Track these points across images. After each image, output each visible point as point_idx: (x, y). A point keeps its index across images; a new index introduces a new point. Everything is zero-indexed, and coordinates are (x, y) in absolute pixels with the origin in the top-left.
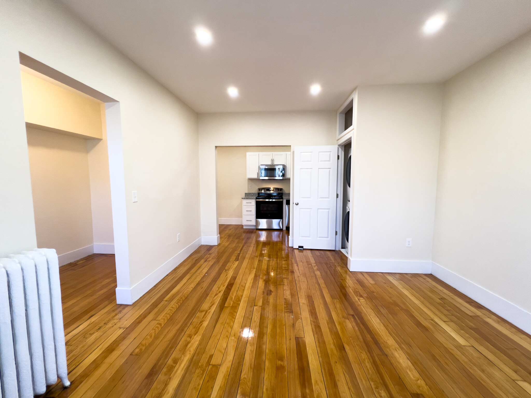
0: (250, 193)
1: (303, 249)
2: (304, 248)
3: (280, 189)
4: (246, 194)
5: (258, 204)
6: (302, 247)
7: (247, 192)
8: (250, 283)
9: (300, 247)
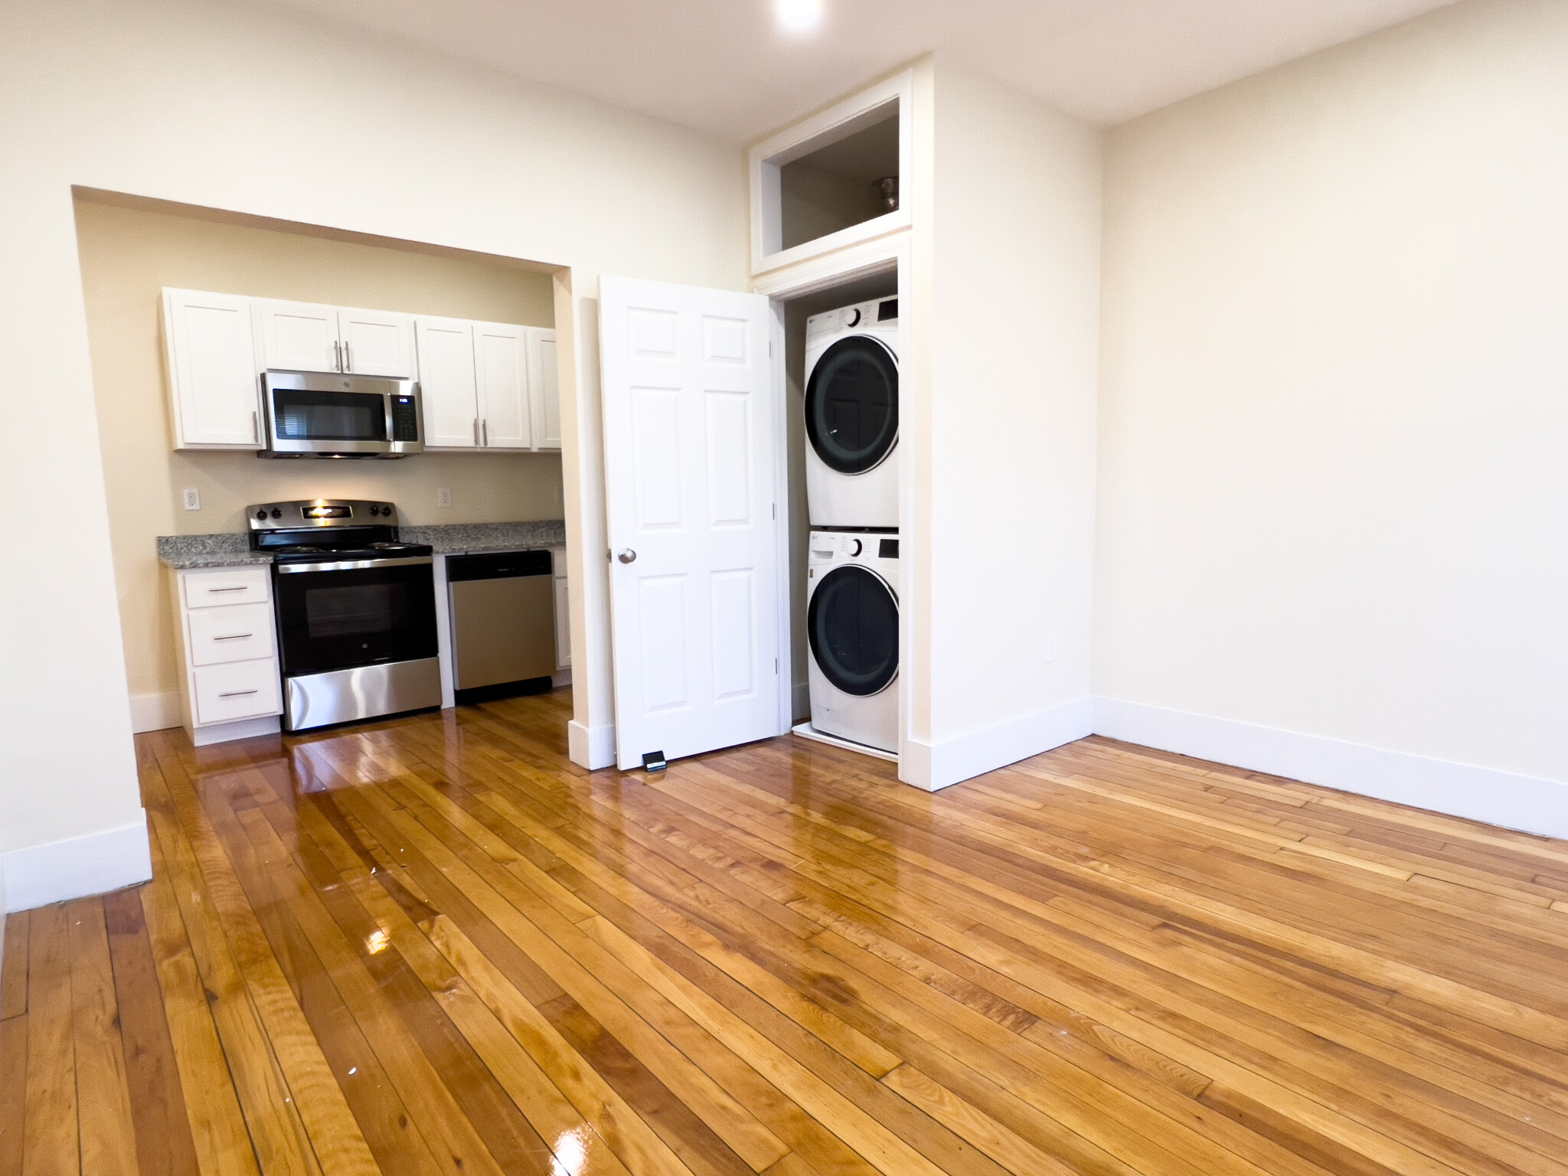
0: (195, 538)
1: (664, 763)
2: (667, 757)
3: (381, 509)
4: (163, 542)
5: (287, 591)
6: (658, 756)
7: (169, 531)
8: (683, 989)
9: (649, 758)
